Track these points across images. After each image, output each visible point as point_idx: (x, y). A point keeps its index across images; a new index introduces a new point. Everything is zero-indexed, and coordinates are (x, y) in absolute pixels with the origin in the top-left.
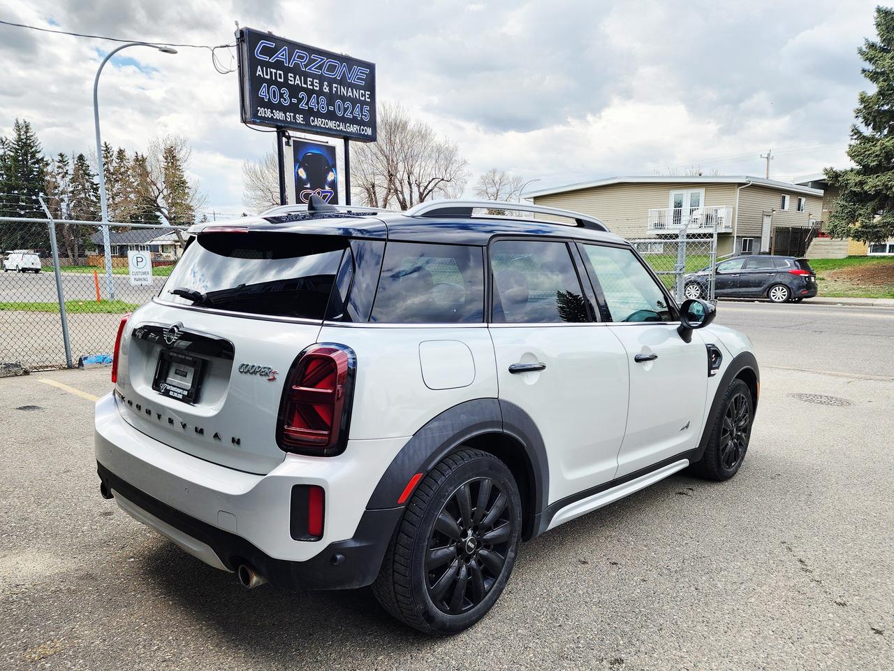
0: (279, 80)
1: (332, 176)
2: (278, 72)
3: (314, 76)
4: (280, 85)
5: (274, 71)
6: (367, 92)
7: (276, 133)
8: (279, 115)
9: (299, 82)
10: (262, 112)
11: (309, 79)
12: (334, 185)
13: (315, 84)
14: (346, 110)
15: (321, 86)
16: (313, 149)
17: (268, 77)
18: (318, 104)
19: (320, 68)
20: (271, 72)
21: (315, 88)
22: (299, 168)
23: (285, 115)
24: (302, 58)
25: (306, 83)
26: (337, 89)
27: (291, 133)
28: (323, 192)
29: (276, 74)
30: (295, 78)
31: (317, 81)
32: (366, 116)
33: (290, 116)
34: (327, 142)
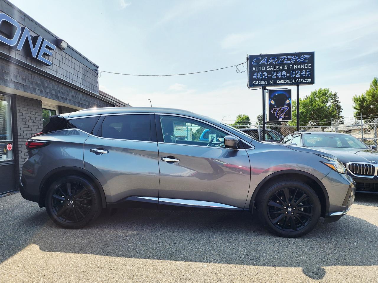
0: (262, 70)
1: (288, 101)
2: (262, 67)
3: (279, 65)
4: (263, 72)
5: (260, 67)
6: (309, 65)
7: (262, 89)
8: (262, 82)
9: (272, 69)
10: (254, 83)
11: (277, 66)
12: (289, 105)
13: (280, 67)
14: (296, 74)
15: (283, 67)
16: (279, 92)
17: (258, 70)
18: (281, 74)
19: (283, 61)
20: (259, 68)
21: (280, 69)
22: (271, 100)
23: (265, 82)
24: (274, 59)
25: (275, 68)
26: (292, 66)
27: (268, 88)
28: (283, 108)
29: (261, 68)
30: (270, 68)
31: (282, 66)
32: (308, 74)
33: (267, 82)
34: (287, 89)
